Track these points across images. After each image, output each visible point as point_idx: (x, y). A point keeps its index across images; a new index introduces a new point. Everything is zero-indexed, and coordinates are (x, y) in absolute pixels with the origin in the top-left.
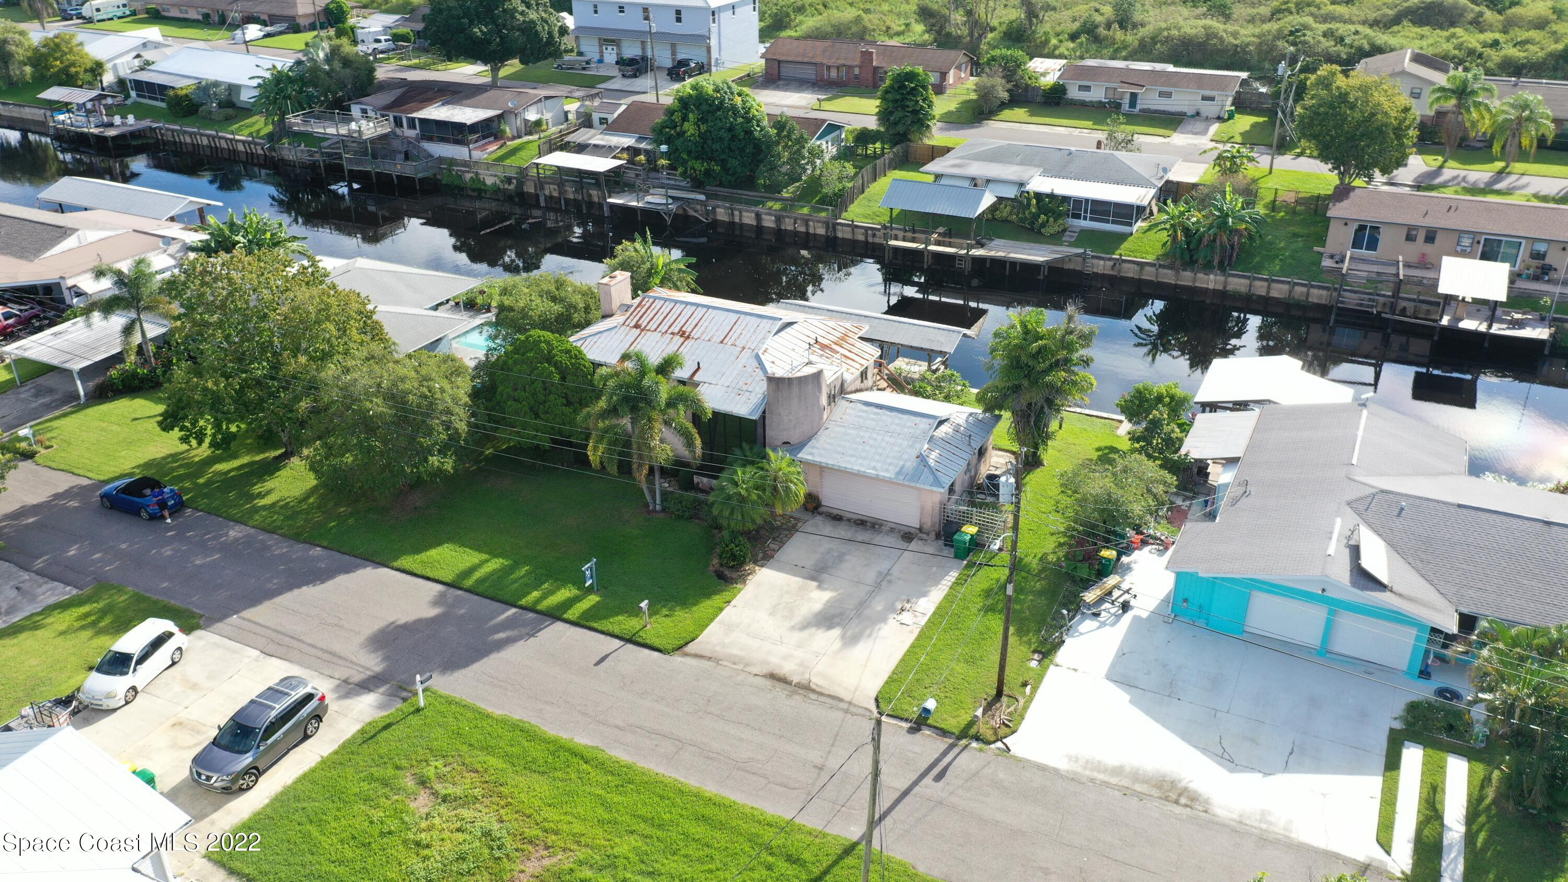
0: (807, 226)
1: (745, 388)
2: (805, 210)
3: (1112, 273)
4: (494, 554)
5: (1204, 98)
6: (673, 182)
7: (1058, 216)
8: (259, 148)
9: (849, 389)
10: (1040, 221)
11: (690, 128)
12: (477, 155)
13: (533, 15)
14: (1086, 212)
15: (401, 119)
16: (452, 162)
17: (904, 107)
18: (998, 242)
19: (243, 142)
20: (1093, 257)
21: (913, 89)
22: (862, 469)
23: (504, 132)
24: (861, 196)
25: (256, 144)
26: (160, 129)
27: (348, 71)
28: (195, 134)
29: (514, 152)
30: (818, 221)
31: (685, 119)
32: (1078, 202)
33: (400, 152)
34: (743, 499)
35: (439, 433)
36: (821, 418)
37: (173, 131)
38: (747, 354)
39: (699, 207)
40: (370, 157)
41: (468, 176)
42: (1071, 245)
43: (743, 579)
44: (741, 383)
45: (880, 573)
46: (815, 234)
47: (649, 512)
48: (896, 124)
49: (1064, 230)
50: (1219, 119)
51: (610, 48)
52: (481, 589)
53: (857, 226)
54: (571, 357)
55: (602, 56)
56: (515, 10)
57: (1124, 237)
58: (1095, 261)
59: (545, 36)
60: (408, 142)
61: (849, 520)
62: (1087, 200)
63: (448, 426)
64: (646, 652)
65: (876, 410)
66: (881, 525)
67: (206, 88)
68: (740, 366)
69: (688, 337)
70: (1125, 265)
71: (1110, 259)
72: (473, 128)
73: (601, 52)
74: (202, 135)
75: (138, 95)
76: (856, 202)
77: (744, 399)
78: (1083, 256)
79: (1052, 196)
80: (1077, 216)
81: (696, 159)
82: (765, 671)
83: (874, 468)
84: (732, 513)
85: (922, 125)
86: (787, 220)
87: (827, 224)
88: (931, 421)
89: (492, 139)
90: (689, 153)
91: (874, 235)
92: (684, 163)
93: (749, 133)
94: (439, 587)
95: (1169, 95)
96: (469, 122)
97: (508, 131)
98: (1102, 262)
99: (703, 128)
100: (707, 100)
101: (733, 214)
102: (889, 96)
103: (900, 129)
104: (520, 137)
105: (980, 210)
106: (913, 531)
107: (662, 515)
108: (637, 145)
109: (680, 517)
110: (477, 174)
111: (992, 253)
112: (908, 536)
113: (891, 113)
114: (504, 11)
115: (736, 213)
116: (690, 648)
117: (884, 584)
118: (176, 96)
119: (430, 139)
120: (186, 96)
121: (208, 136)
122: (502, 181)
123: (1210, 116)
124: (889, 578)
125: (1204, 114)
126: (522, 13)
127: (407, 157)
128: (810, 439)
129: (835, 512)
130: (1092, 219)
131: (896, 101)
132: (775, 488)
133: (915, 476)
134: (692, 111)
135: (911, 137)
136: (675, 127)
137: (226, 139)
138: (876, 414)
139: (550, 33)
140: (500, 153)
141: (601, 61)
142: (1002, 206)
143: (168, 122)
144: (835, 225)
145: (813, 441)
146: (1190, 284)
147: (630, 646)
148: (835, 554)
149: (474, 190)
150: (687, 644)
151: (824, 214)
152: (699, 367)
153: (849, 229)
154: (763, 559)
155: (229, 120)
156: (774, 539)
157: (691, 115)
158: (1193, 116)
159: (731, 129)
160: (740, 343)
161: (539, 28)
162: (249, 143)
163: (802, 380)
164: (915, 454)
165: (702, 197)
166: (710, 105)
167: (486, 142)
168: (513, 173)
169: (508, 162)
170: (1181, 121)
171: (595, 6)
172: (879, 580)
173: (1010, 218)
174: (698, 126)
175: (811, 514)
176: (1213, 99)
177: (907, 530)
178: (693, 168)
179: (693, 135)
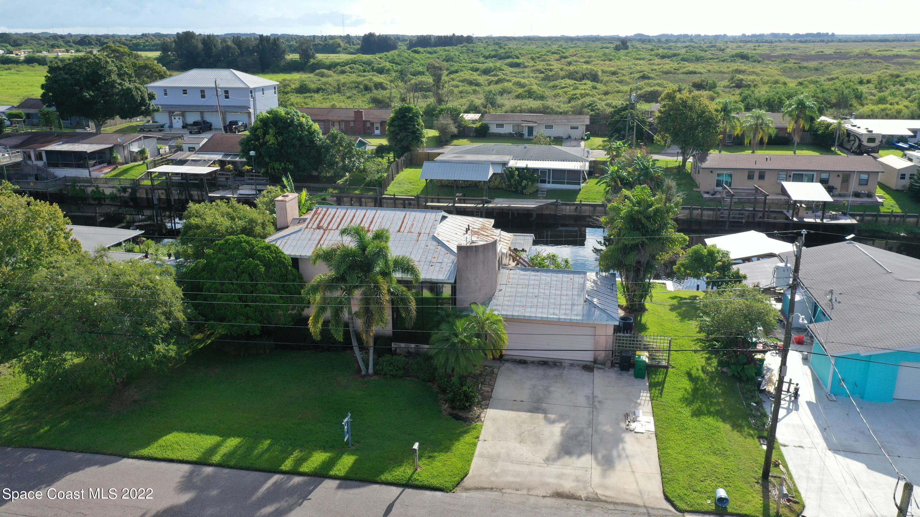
0: (360, 202)
2: (357, 192)
3: (575, 214)
5: (572, 128)
6: (255, 181)
7: (534, 181)
10: (523, 184)
11: (270, 139)
12: (95, 174)
13: (128, 85)
14: (549, 178)
15: (29, 152)
16: (76, 180)
17: (406, 129)
18: (497, 200)
20: (562, 204)
21: (411, 118)
22: (544, 316)
23: (116, 158)
24: (393, 182)
29: (126, 171)
30: (369, 198)
31: (265, 133)
32: (544, 172)
33: (31, 176)
38: (424, 238)
41: (90, 190)
42: (544, 198)
44: (429, 258)
45: (587, 397)
47: (364, 377)
49: (537, 191)
50: (582, 139)
51: (177, 118)
52: (232, 463)
53: (397, 199)
55: (171, 123)
56: (114, 81)
57: (577, 192)
58: (564, 207)
59: (139, 99)
60: (39, 168)
61: (533, 362)
62: (549, 170)
64: (428, 493)
65: (534, 273)
66: (560, 363)
70: (584, 208)
71: (574, 205)
72: (93, 155)
76: (391, 186)
77: (437, 268)
78: (555, 204)
79: (527, 169)
80: (544, 182)
81: (276, 161)
82: (550, 492)
83: (554, 314)
85: (416, 141)
86: (345, 199)
87: (375, 199)
88: (582, 275)
89: (105, 165)
90: (270, 157)
92: (266, 165)
93: (312, 142)
94: (186, 468)
95: (551, 127)
96: (89, 151)
97: (120, 159)
98: (568, 207)
99: (280, 139)
100: (280, 120)
102: (396, 123)
104: (127, 163)
105: (489, 178)
106: (588, 363)
107: (376, 378)
108: (224, 159)
109: (394, 377)
110: (97, 187)
111: (499, 205)
112: (588, 368)
113: (397, 134)
116: (467, 482)
117: (596, 404)
119: (56, 166)
122: (119, 191)
123: (577, 138)
124: (597, 399)
125: (573, 137)
126: (120, 84)
127: (37, 179)
128: (490, 299)
129: (519, 358)
130: (553, 183)
131: (400, 126)
133: (588, 315)
134: (271, 127)
135: (412, 148)
136: (258, 139)
140: (114, 173)
142: (497, 178)
144: (381, 199)
145: (493, 301)
147: (409, 491)
148: (541, 388)
149: (95, 199)
150: (462, 479)
151: (371, 193)
153: (392, 201)
154: (483, 399)
156: (483, 383)
157: (271, 131)
158: (567, 139)
159: (300, 139)
160: (415, 231)
161: (134, 93)
164: (581, 300)
166: (284, 123)
167: (102, 165)
168: (127, 184)
169: (122, 177)
170: (562, 141)
171: (165, 91)
172: (591, 402)
173: (500, 186)
174: (276, 138)
175: (499, 362)
176: (577, 128)
177: (585, 363)
178: (273, 168)
179: (273, 143)
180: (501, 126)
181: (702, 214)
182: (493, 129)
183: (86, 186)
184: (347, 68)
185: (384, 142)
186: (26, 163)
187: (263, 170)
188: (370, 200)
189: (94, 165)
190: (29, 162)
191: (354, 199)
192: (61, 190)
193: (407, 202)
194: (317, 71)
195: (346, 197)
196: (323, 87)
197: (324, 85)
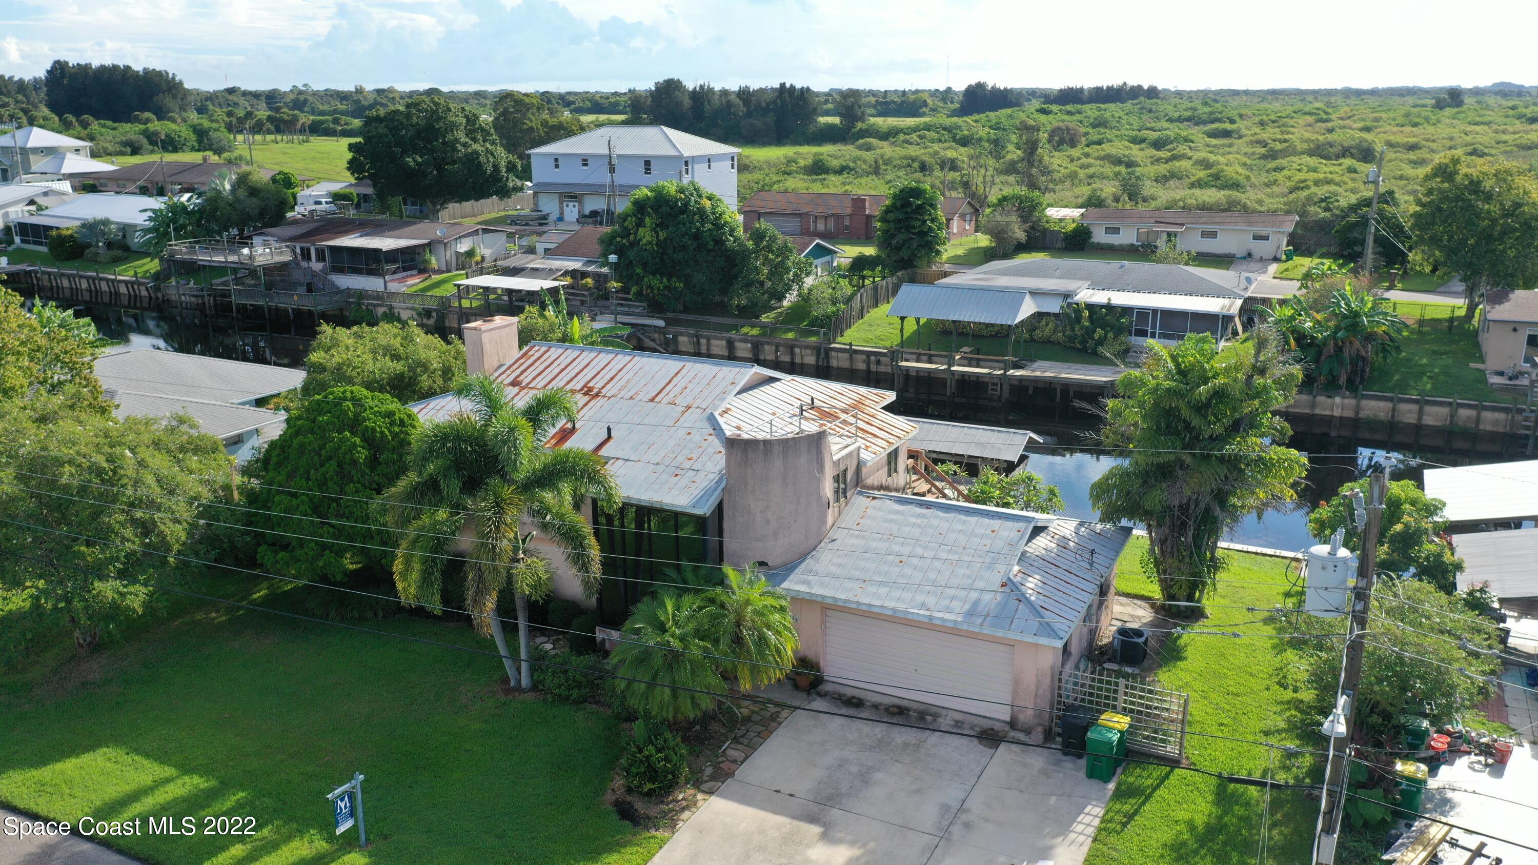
0: (792, 354)
1: (687, 464)
2: (790, 335)
4: (186, 769)
5: (1256, 238)
6: (626, 309)
7: (1119, 330)
8: (143, 288)
9: (869, 481)
10: (1096, 336)
11: (645, 235)
12: (393, 287)
13: (476, 147)
14: (1154, 327)
15: (309, 250)
16: (362, 294)
17: (909, 228)
18: (1039, 364)
19: (126, 283)
22: (901, 606)
23: (428, 262)
24: (861, 321)
25: (140, 284)
26: (36, 272)
27: (254, 200)
28: (74, 276)
29: (438, 284)
30: (807, 347)
31: (640, 224)
32: (1143, 314)
33: (301, 285)
34: (673, 659)
35: (124, 539)
36: (824, 522)
37: (49, 274)
38: (693, 416)
39: (656, 336)
40: (263, 288)
41: (381, 311)
43: (670, 822)
44: (680, 459)
45: (945, 808)
46: (802, 364)
47: (508, 691)
48: (898, 248)
49: (1127, 351)
50: (1276, 259)
51: (571, 204)
53: (856, 352)
54: (392, 423)
55: (562, 213)
56: (457, 140)
59: (489, 169)
60: (314, 274)
61: (876, 706)
62: (1155, 311)
63: (146, 528)
65: (919, 510)
66: (936, 716)
67: (93, 228)
68: (682, 432)
69: (597, 395)
72: (393, 256)
73: (562, 209)
74: (81, 277)
75: (22, 241)
76: (853, 328)
77: (684, 481)
79: (1109, 307)
80: (1141, 333)
81: (654, 273)
83: (923, 605)
84: (652, 685)
85: (931, 249)
86: (766, 347)
87: (817, 350)
88: (1021, 525)
89: (415, 272)
90: (645, 266)
91: (878, 362)
92: (639, 280)
93: (719, 242)
95: (1213, 235)
96: (384, 249)
97: (434, 263)
99: (662, 235)
100: (667, 202)
101: (698, 343)
102: (891, 216)
103: (905, 254)
104: (448, 271)
105: (1019, 319)
106: (997, 726)
107: (530, 697)
108: (584, 269)
109: (563, 700)
110: (391, 308)
111: (1038, 374)
112: (990, 736)
113: (893, 236)
114: (444, 143)
115: (703, 341)
117: (956, 829)
118: (59, 236)
119: (340, 270)
120: (71, 236)
121: (88, 278)
122: (420, 314)
123: (1265, 257)
124: (964, 817)
125: (1256, 255)
126: (465, 145)
127: (309, 290)
128: (803, 557)
129: (849, 692)
130: (1162, 337)
131: (900, 221)
132: (738, 640)
133: (1002, 617)
134: (649, 216)
135: (918, 263)
136: (628, 235)
137: (107, 280)
138: (919, 516)
139: (496, 167)
140: (421, 286)
141: (561, 219)
142: (1043, 322)
143: (46, 265)
144: (828, 351)
145: (809, 561)
146: (1307, 411)
148: (854, 769)
151: (814, 339)
152: (609, 437)
153: (846, 355)
154: (713, 778)
155: (117, 261)
156: (736, 740)
157: (647, 220)
158: (1244, 258)
159: (697, 236)
160: (682, 401)
161: (482, 159)
162: (132, 283)
163: (788, 445)
164: (996, 579)
165: (661, 323)
166: (672, 208)
167: (408, 273)
168: (433, 305)
169: (429, 293)
170: (1231, 263)
171: (556, 160)
172: (945, 823)
173: (1053, 339)
174: (657, 233)
175: (804, 695)
176: (1266, 238)
177: (987, 724)
178: (650, 287)
179: (649, 243)
180: (1116, 231)
181: (1478, 420)
182: (1100, 236)
183: (374, 306)
184: (914, 137)
185: (870, 251)
186: (298, 264)
187: (634, 289)
188: (809, 351)
189: (394, 272)
190: (304, 264)
191: (781, 348)
192: (341, 310)
193: (873, 358)
194: (861, 141)
195: (768, 343)
196: (851, 165)
197: (854, 162)
